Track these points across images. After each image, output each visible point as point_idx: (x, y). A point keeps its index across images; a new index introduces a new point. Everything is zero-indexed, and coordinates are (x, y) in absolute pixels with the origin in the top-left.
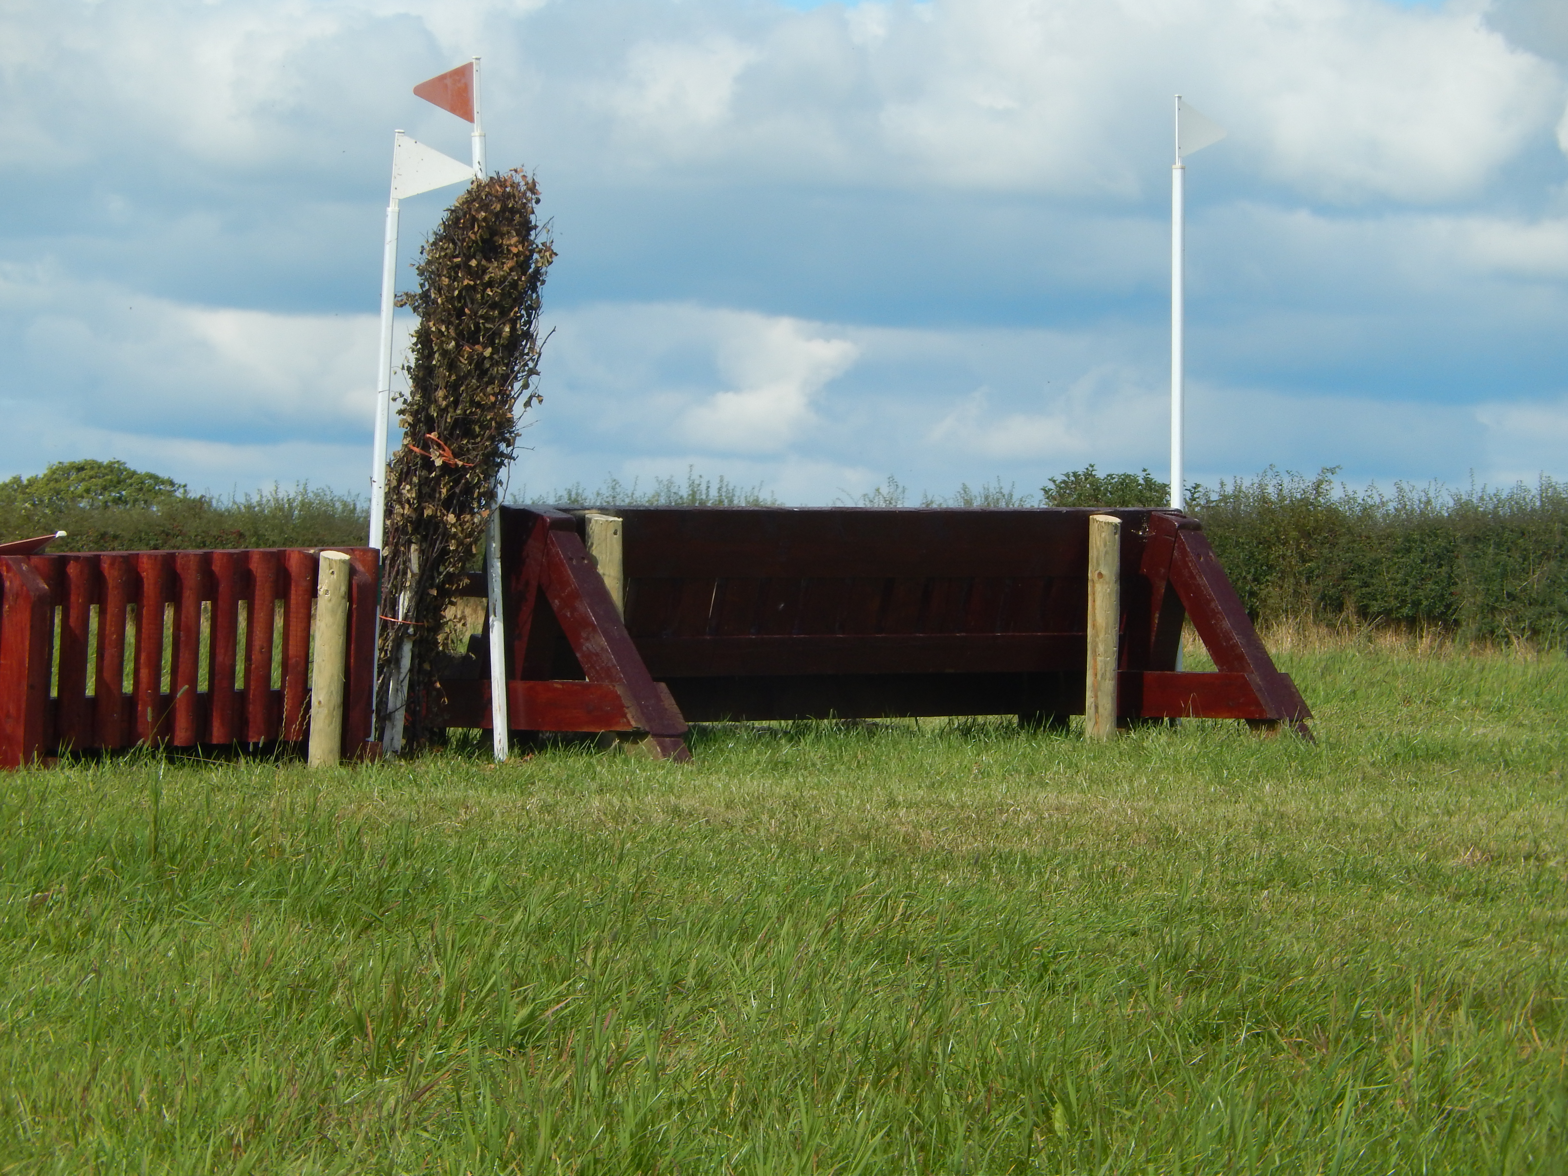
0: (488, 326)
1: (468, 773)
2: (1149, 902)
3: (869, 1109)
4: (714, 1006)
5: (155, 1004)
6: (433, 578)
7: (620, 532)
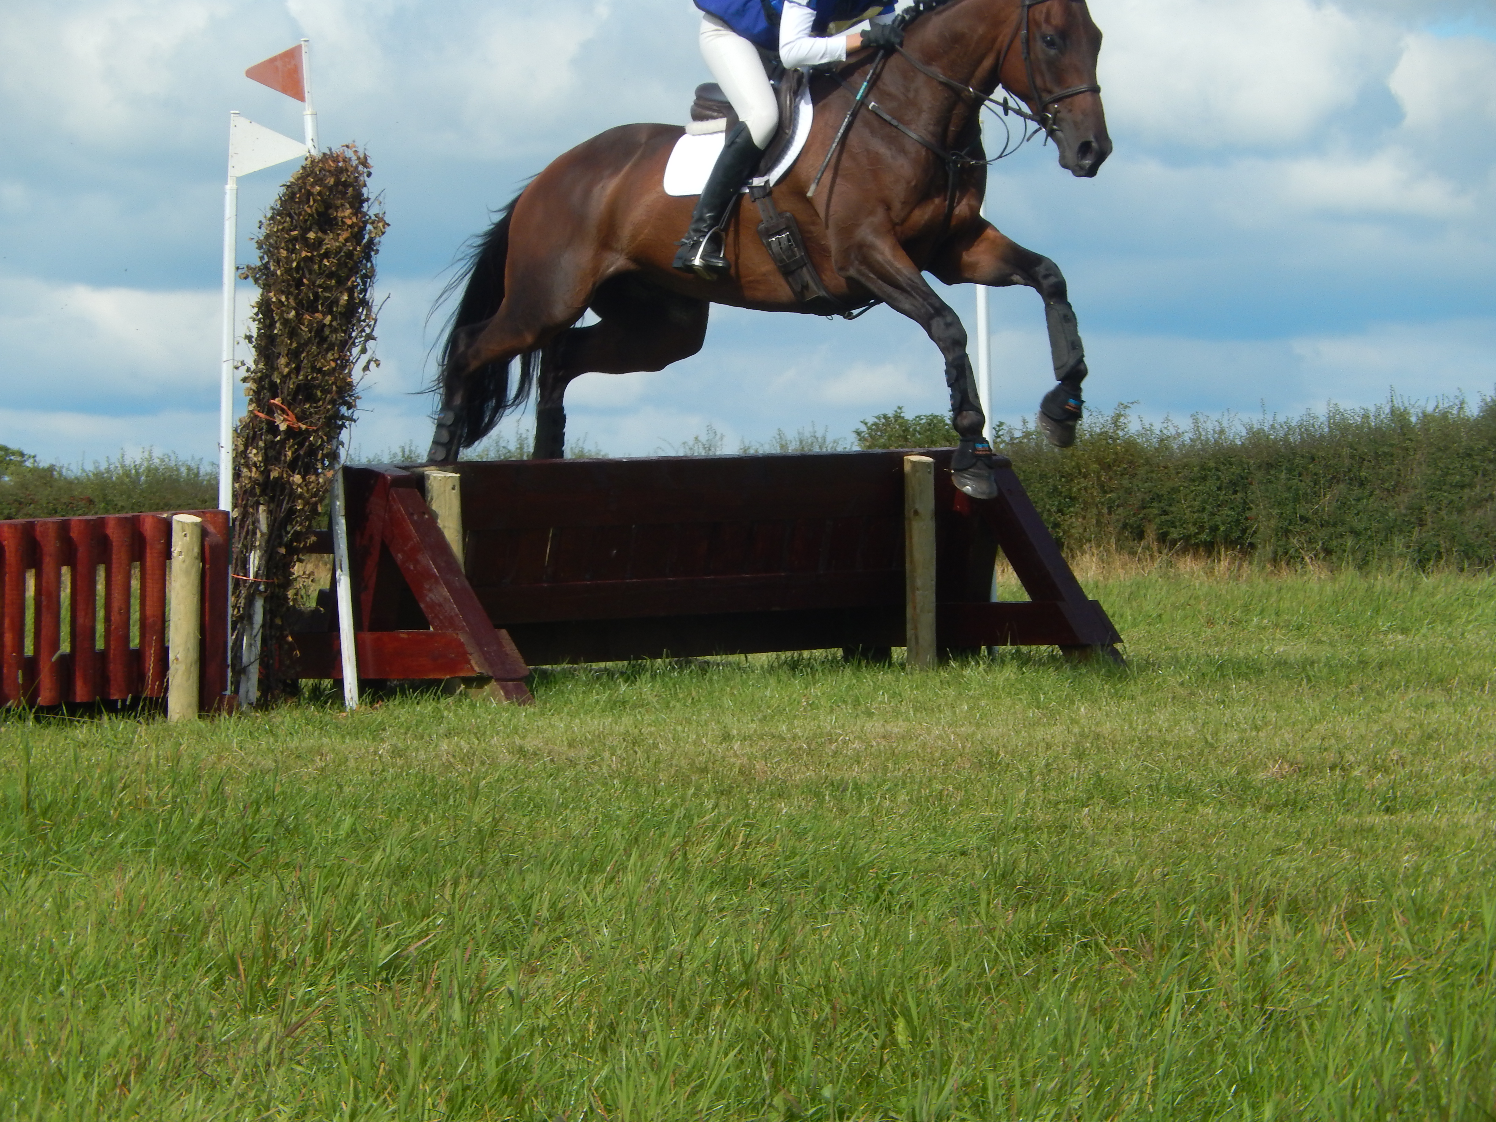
0: (327, 295)
1: (321, 722)
2: (976, 823)
3: (722, 1028)
4: (568, 936)
5: (35, 953)
6: (281, 537)
7: (458, 487)
